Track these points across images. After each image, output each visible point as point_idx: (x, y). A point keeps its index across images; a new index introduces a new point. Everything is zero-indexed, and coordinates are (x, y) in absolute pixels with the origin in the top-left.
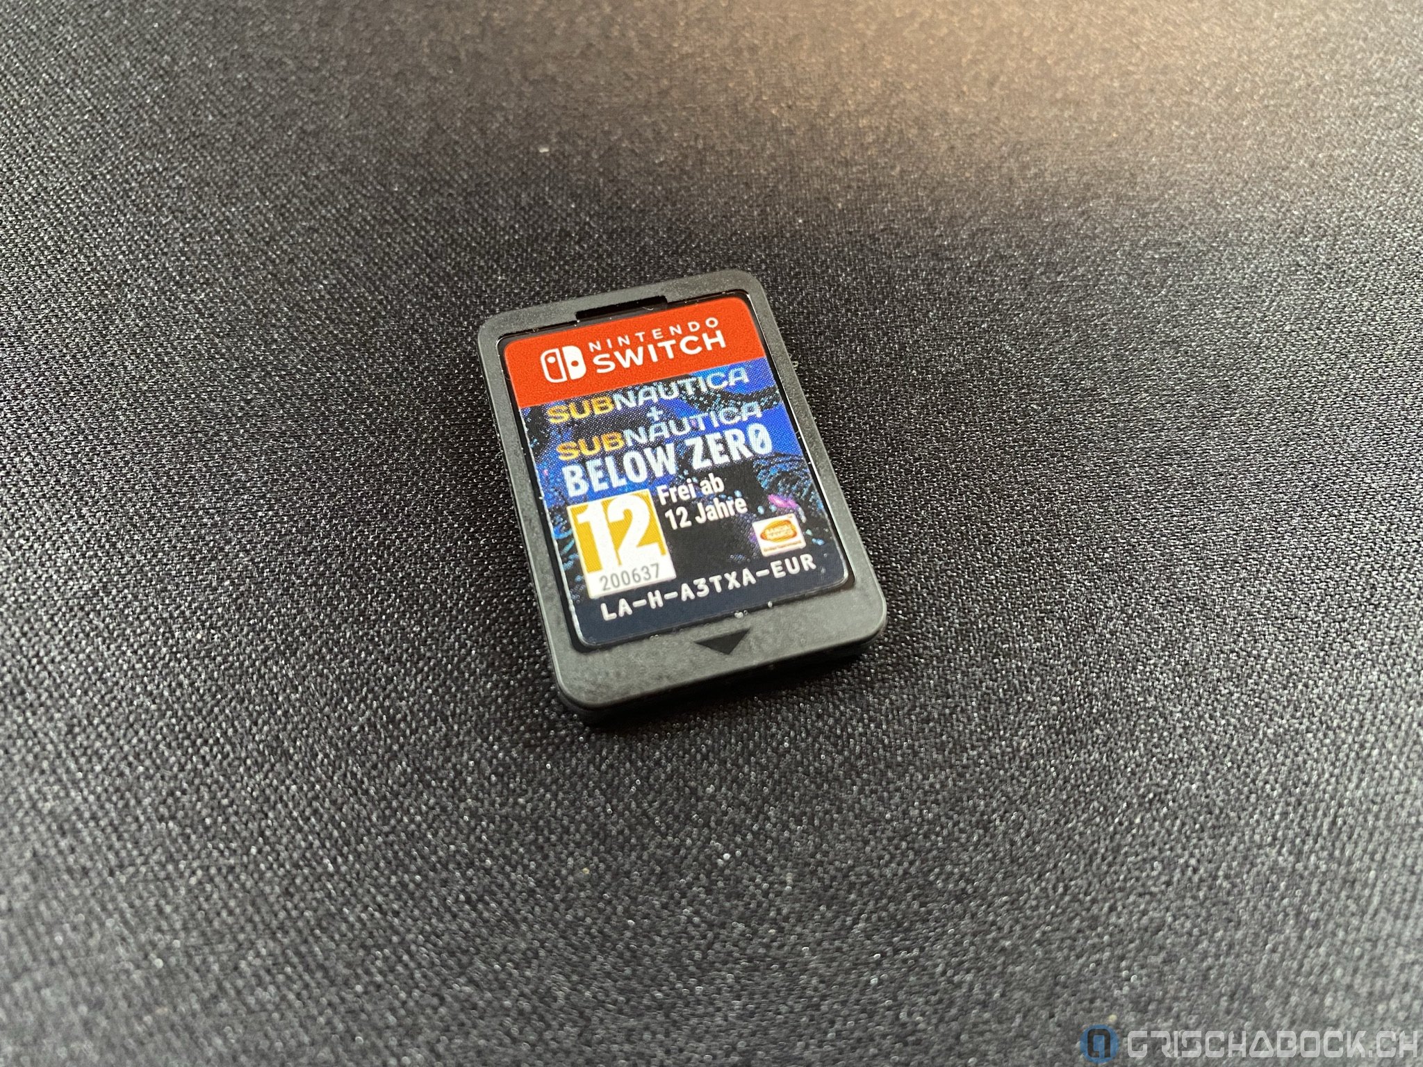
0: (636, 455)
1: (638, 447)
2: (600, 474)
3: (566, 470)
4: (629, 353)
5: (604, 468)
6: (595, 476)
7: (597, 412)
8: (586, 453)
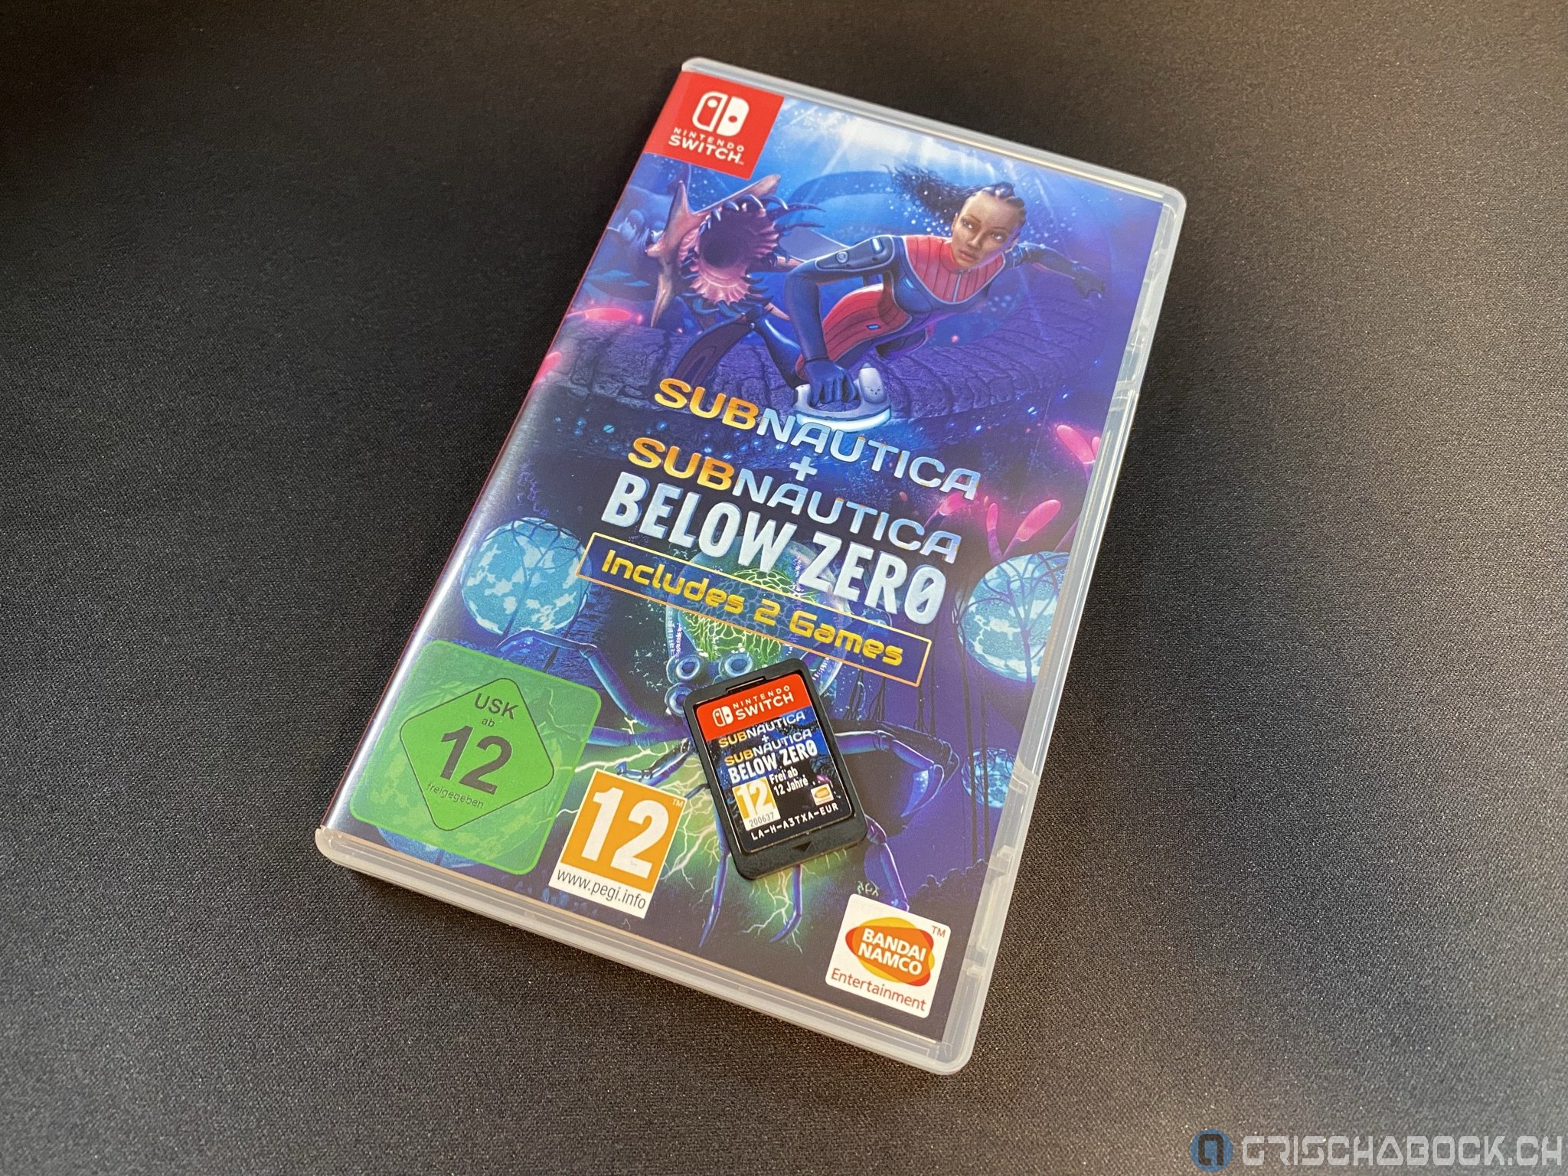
0: (758, 760)
1: (760, 756)
2: (745, 771)
3: (730, 770)
4: (751, 708)
5: (746, 768)
6: (743, 772)
7: (741, 740)
8: (738, 761)
